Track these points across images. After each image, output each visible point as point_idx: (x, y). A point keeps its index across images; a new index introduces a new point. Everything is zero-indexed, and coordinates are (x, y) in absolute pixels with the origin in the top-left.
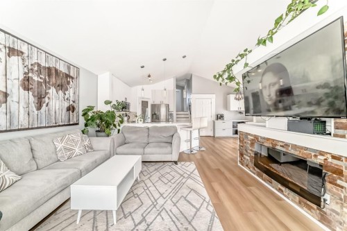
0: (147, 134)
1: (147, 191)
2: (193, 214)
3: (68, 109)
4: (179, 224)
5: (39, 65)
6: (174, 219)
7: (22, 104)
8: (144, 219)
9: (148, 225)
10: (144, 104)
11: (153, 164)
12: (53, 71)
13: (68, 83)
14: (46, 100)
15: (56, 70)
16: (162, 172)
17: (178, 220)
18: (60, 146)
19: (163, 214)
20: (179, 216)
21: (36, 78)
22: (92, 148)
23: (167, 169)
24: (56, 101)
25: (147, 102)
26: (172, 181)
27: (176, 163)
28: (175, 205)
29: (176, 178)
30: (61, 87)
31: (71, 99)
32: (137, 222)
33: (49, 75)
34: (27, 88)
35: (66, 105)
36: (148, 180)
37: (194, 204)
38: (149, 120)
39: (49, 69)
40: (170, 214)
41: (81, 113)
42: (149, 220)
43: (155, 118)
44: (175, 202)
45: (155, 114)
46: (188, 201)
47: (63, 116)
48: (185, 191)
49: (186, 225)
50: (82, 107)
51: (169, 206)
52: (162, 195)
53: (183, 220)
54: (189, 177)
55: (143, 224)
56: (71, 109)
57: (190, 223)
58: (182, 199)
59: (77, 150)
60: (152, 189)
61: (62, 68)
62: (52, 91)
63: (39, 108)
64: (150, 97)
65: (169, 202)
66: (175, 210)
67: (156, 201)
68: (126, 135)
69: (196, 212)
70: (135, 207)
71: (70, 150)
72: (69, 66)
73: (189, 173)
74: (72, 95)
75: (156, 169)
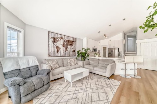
0: (98, 62)
1: (87, 84)
2: (96, 100)
3: (73, 51)
4: (87, 99)
5: (66, 40)
6: (87, 97)
7: (63, 50)
8: (78, 90)
9: (78, 93)
10: (104, 48)
11: (98, 75)
12: (69, 41)
13: (73, 43)
14: (67, 49)
15: (70, 41)
16: (99, 80)
17: (88, 98)
18: (69, 61)
19: (85, 93)
20: (90, 97)
21: (65, 44)
22: (77, 64)
23: (102, 79)
24: (70, 49)
25: (106, 47)
26: (99, 85)
27: (109, 78)
28: (92, 93)
29: (103, 84)
30: (71, 45)
31: (74, 48)
32: (76, 90)
33: (68, 42)
34: (64, 46)
35: (72, 50)
36: (90, 80)
37: (100, 98)
38: (107, 56)
39: (68, 40)
40: (87, 94)
41: (77, 53)
42: (79, 91)
43: (111, 55)
44: (93, 92)
45: (110, 53)
46: (99, 95)
47: (71, 53)
48: (101, 91)
49: (89, 101)
50: (77, 50)
51: (90, 92)
52: (90, 87)
53: (90, 99)
54: (110, 87)
55: (77, 91)
56: (74, 51)
57: (91, 102)
58: (98, 93)
59: (72, 64)
60: (89, 84)
61: (71, 40)
62: (69, 46)
63: (66, 51)
64: (108, 45)
65: (91, 91)
66: (90, 94)
67: (87, 88)
68: (90, 61)
69: (98, 101)
70: (79, 86)
71: (71, 63)
72: (73, 38)
73: (111, 85)
74: (74, 47)
75: (97, 78)
